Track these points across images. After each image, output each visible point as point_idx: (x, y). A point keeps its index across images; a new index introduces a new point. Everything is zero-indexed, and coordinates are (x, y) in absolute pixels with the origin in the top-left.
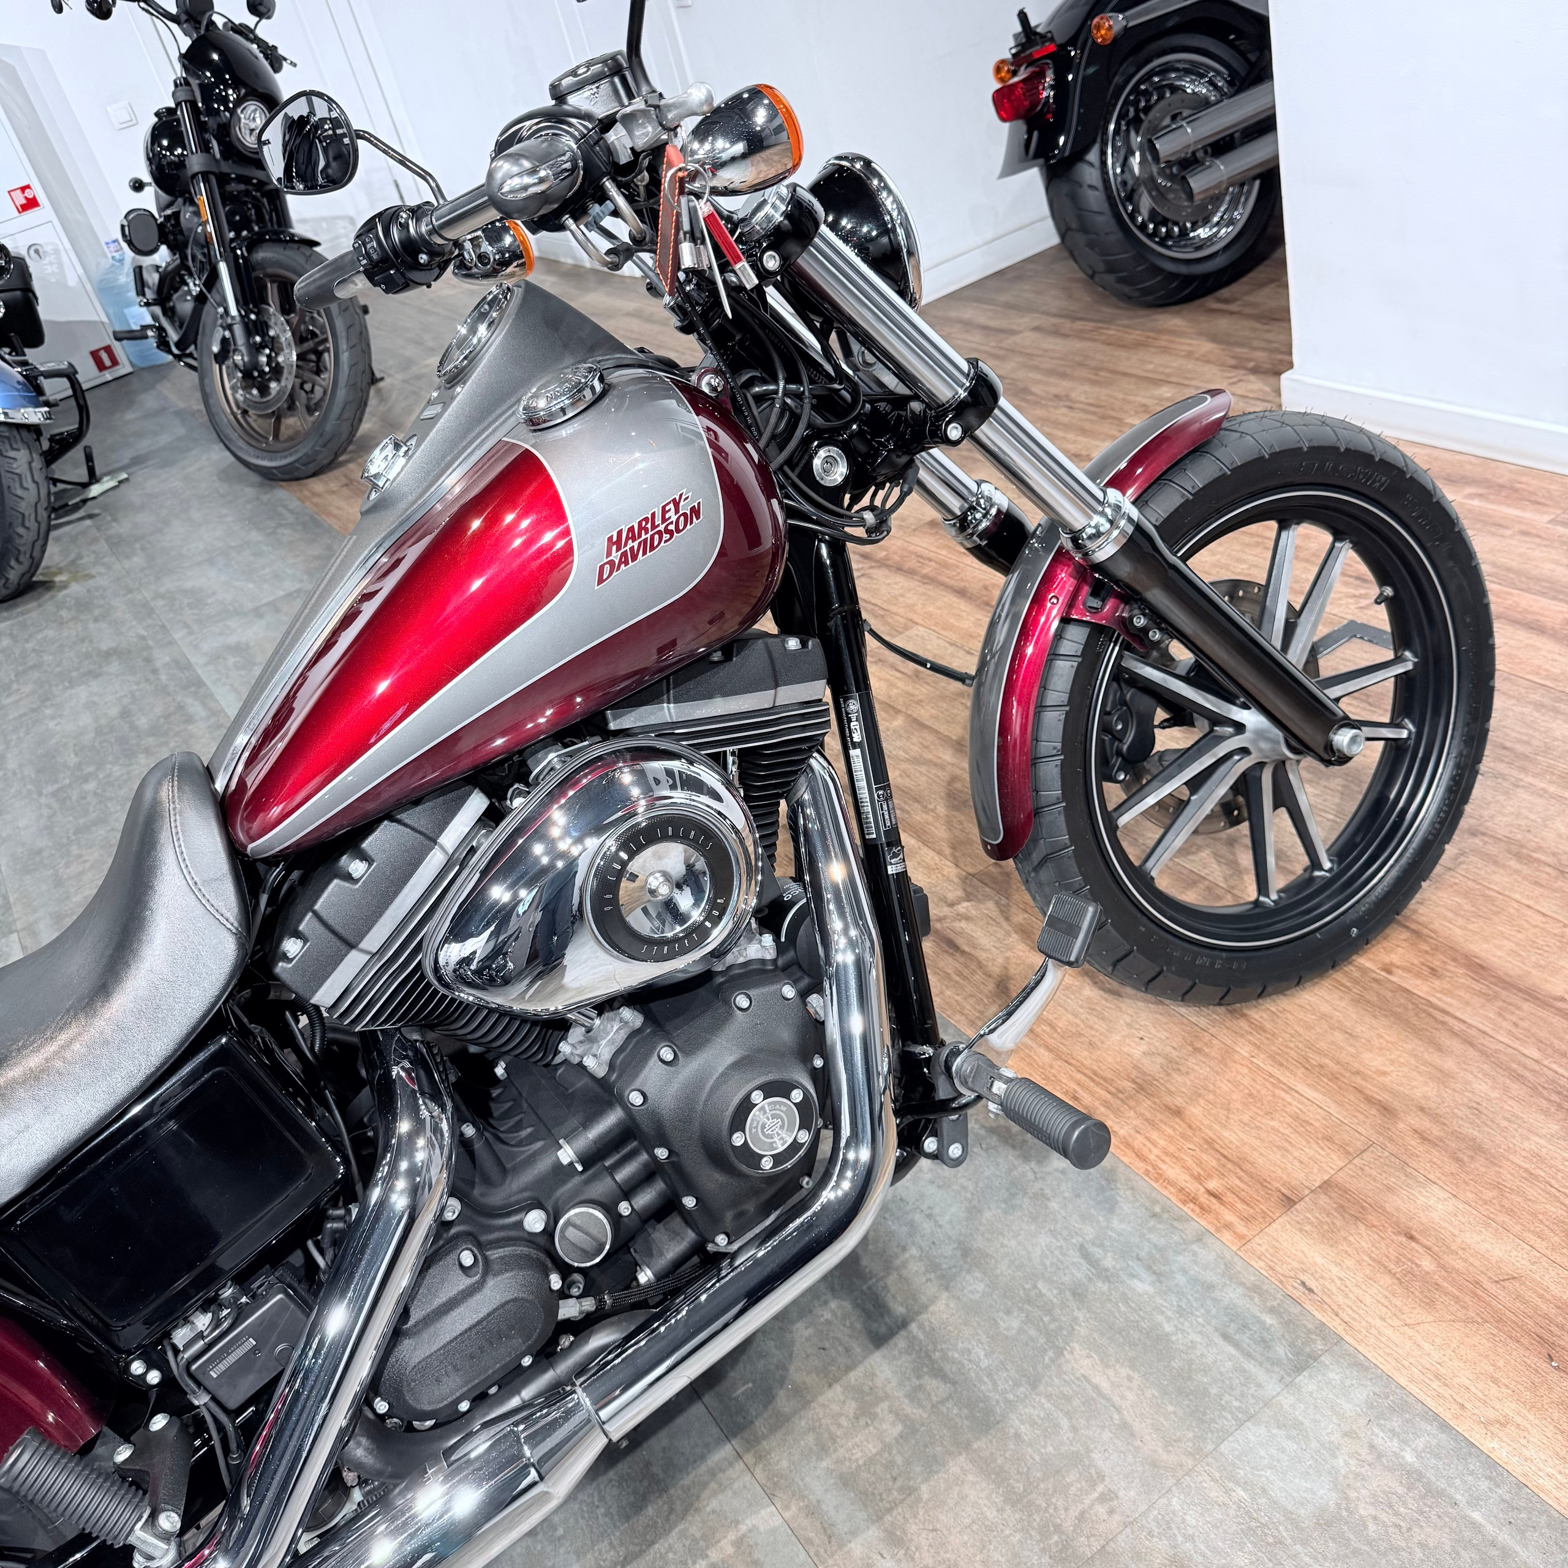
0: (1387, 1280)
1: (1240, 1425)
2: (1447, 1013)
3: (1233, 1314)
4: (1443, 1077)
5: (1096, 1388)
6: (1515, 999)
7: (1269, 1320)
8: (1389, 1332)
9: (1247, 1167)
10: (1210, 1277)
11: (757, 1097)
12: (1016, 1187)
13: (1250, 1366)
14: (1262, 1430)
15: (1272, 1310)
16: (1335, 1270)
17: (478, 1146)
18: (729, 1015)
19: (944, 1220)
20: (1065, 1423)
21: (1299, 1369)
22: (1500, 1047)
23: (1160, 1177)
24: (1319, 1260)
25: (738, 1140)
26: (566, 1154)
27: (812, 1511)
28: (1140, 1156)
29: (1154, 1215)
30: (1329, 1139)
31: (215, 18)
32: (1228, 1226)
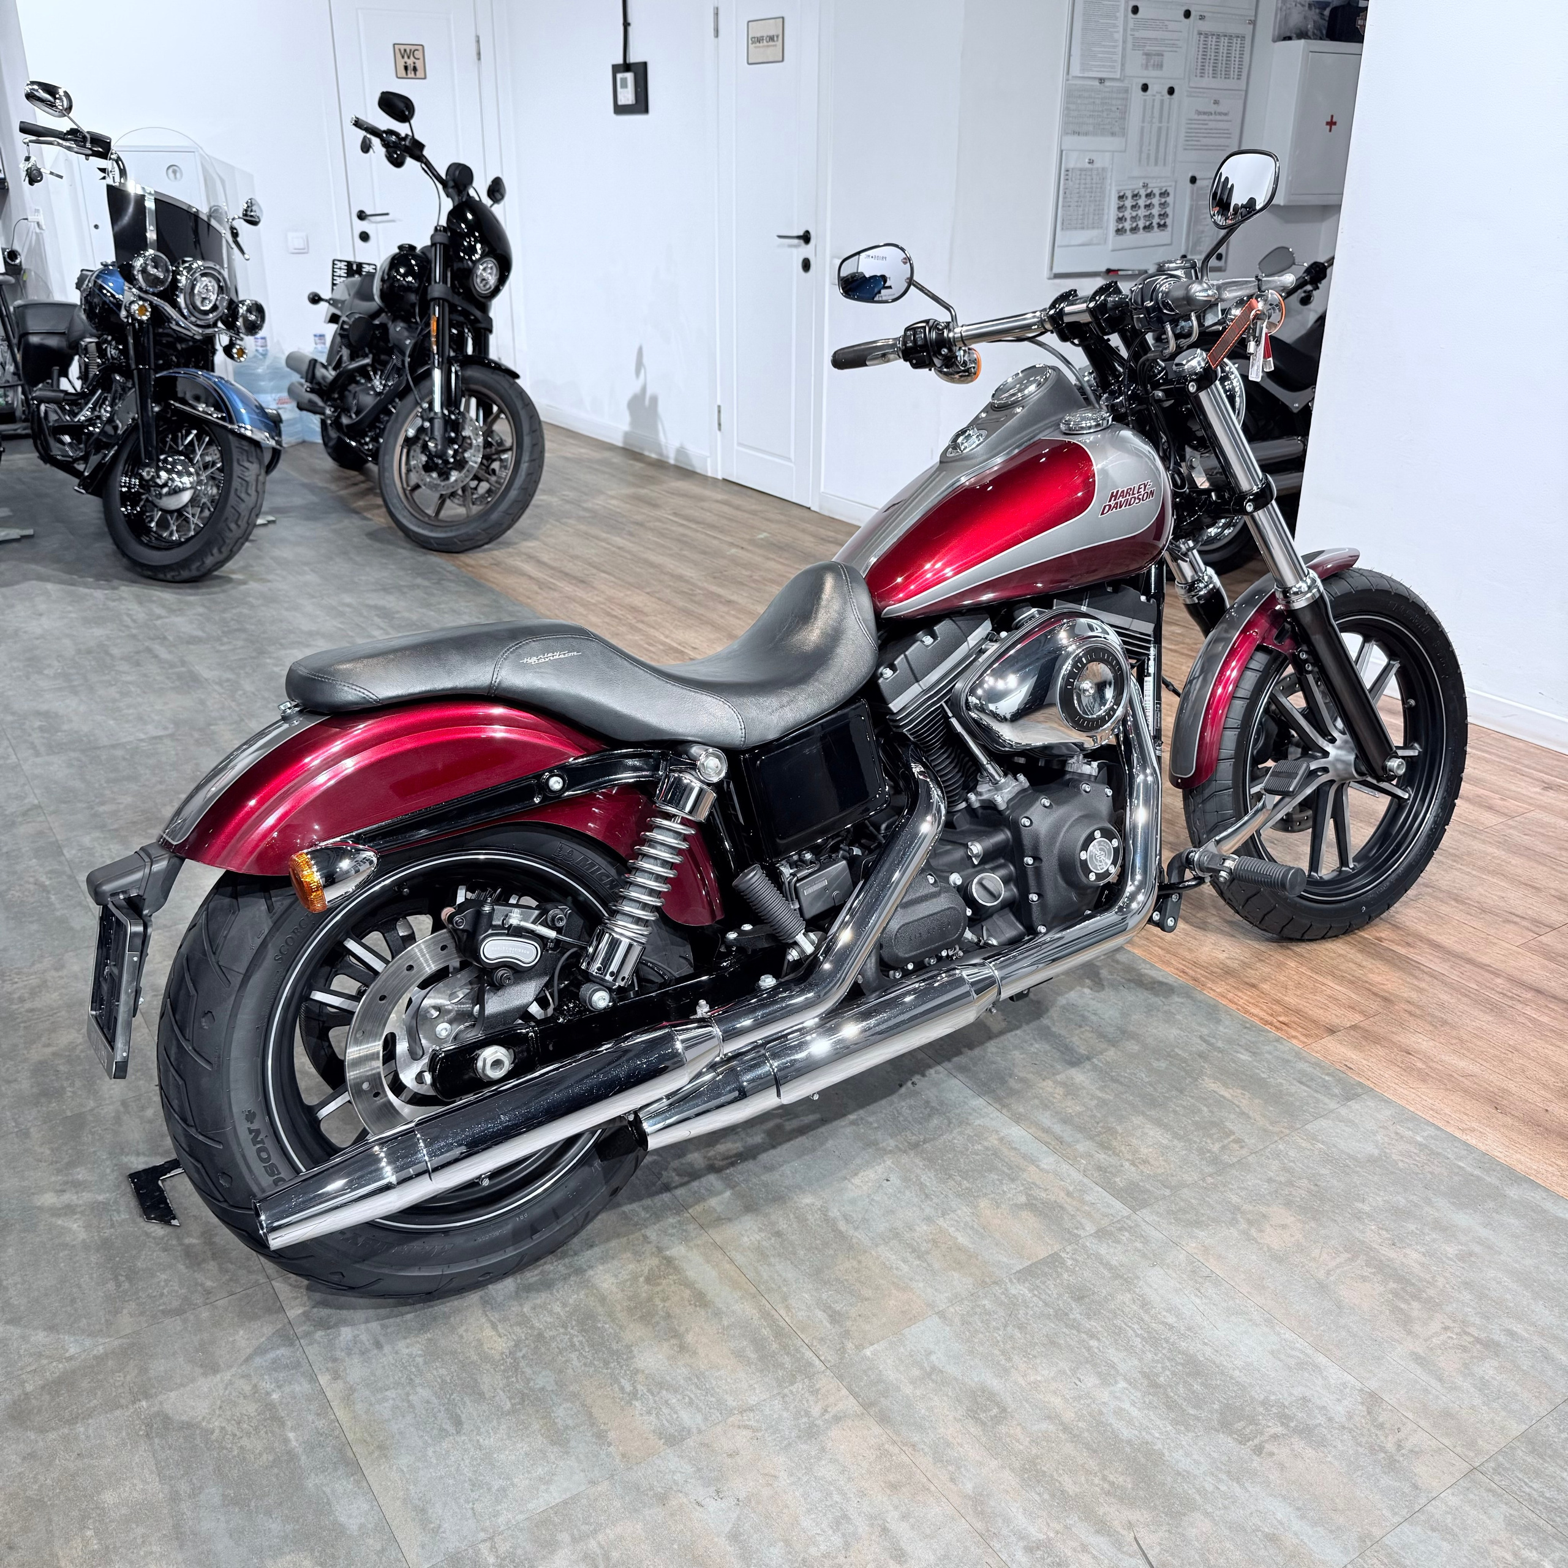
0: (1397, 1069)
1: (1316, 1119)
2: (1420, 963)
4: (1420, 990)
5: (1222, 1096)
6: (1459, 962)
7: (1326, 1078)
8: (1401, 1089)
9: (1303, 1014)
10: (1288, 1057)
11: (1098, 834)
12: (1152, 1007)
13: (1318, 1096)
14: (1329, 1122)
15: (1328, 1074)
16: (1364, 1061)
18: (1079, 793)
19: (1104, 1017)
20: (1205, 1109)
22: (1453, 981)
24: (1354, 1056)
25: (1083, 855)
26: (976, 848)
28: (1233, 1002)
29: (1246, 1028)
30: (1352, 1008)
31: (470, 195)
32: (1294, 1037)
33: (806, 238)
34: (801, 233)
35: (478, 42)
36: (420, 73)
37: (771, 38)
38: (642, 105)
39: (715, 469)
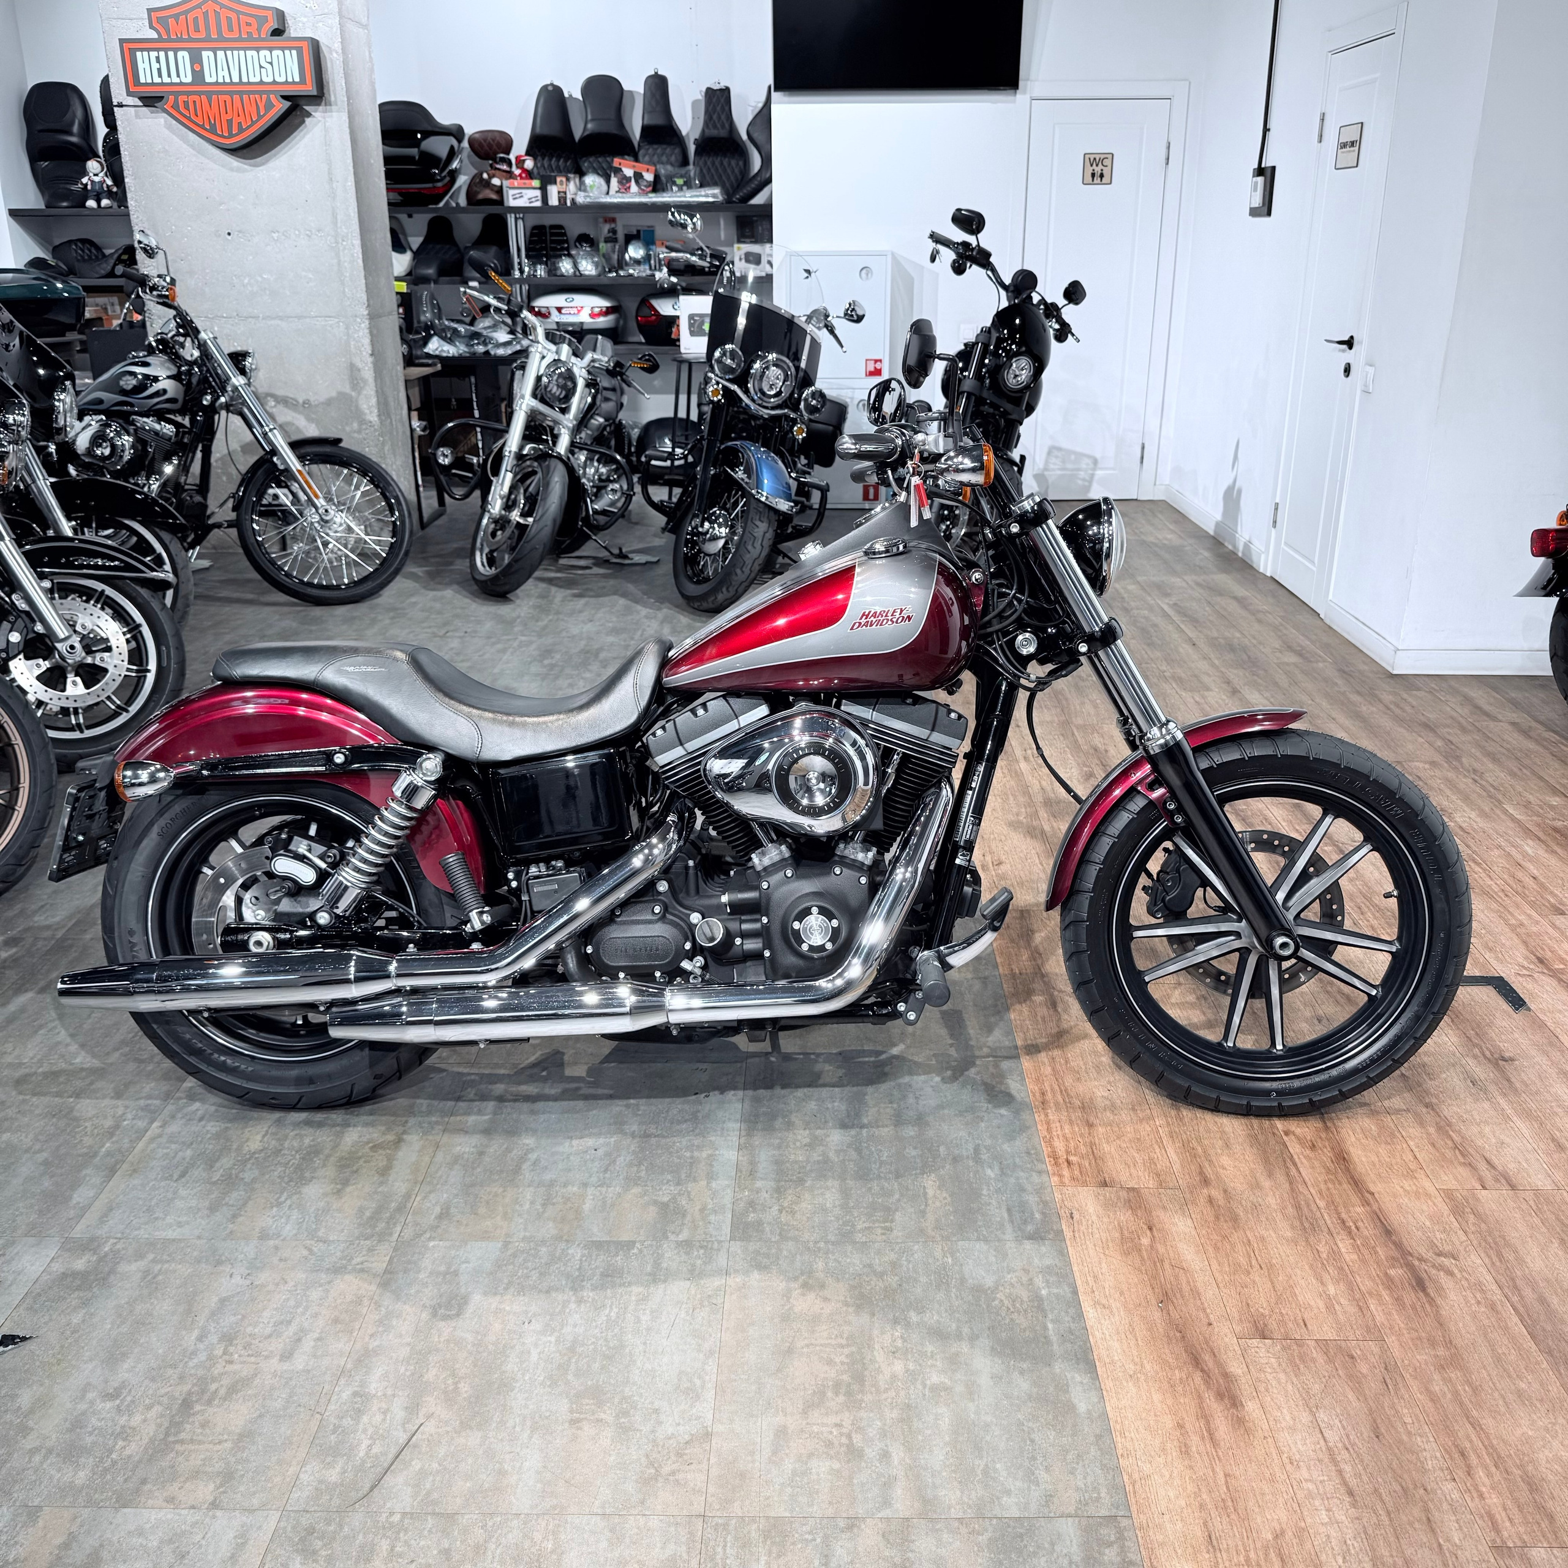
0: (1117, 1235)
1: (978, 1239)
2: (1295, 1164)
3: (1023, 1206)
4: (1256, 1186)
5: (925, 1194)
6: (1344, 1180)
7: (1037, 1216)
8: (1091, 1252)
9: (1100, 1163)
10: (1029, 1188)
11: (815, 910)
12: (971, 1109)
13: (1009, 1228)
14: (985, 1247)
15: (1043, 1213)
16: (1094, 1218)
17: (691, 872)
18: (829, 873)
19: (921, 1103)
20: (897, 1196)
21: (1030, 1237)
22: (1306, 1192)
23: (1050, 1142)
24: (1091, 1210)
25: (796, 925)
26: (725, 899)
27: (753, 1163)
28: (1049, 1130)
29: (1028, 1153)
30: (1158, 1175)
31: (1034, 295)
32: (1061, 1176)
33: (1349, 343)
34: (1346, 338)
35: (1169, 148)
36: (1105, 180)
37: (1353, 144)
38: (1266, 208)
39: (1266, 565)
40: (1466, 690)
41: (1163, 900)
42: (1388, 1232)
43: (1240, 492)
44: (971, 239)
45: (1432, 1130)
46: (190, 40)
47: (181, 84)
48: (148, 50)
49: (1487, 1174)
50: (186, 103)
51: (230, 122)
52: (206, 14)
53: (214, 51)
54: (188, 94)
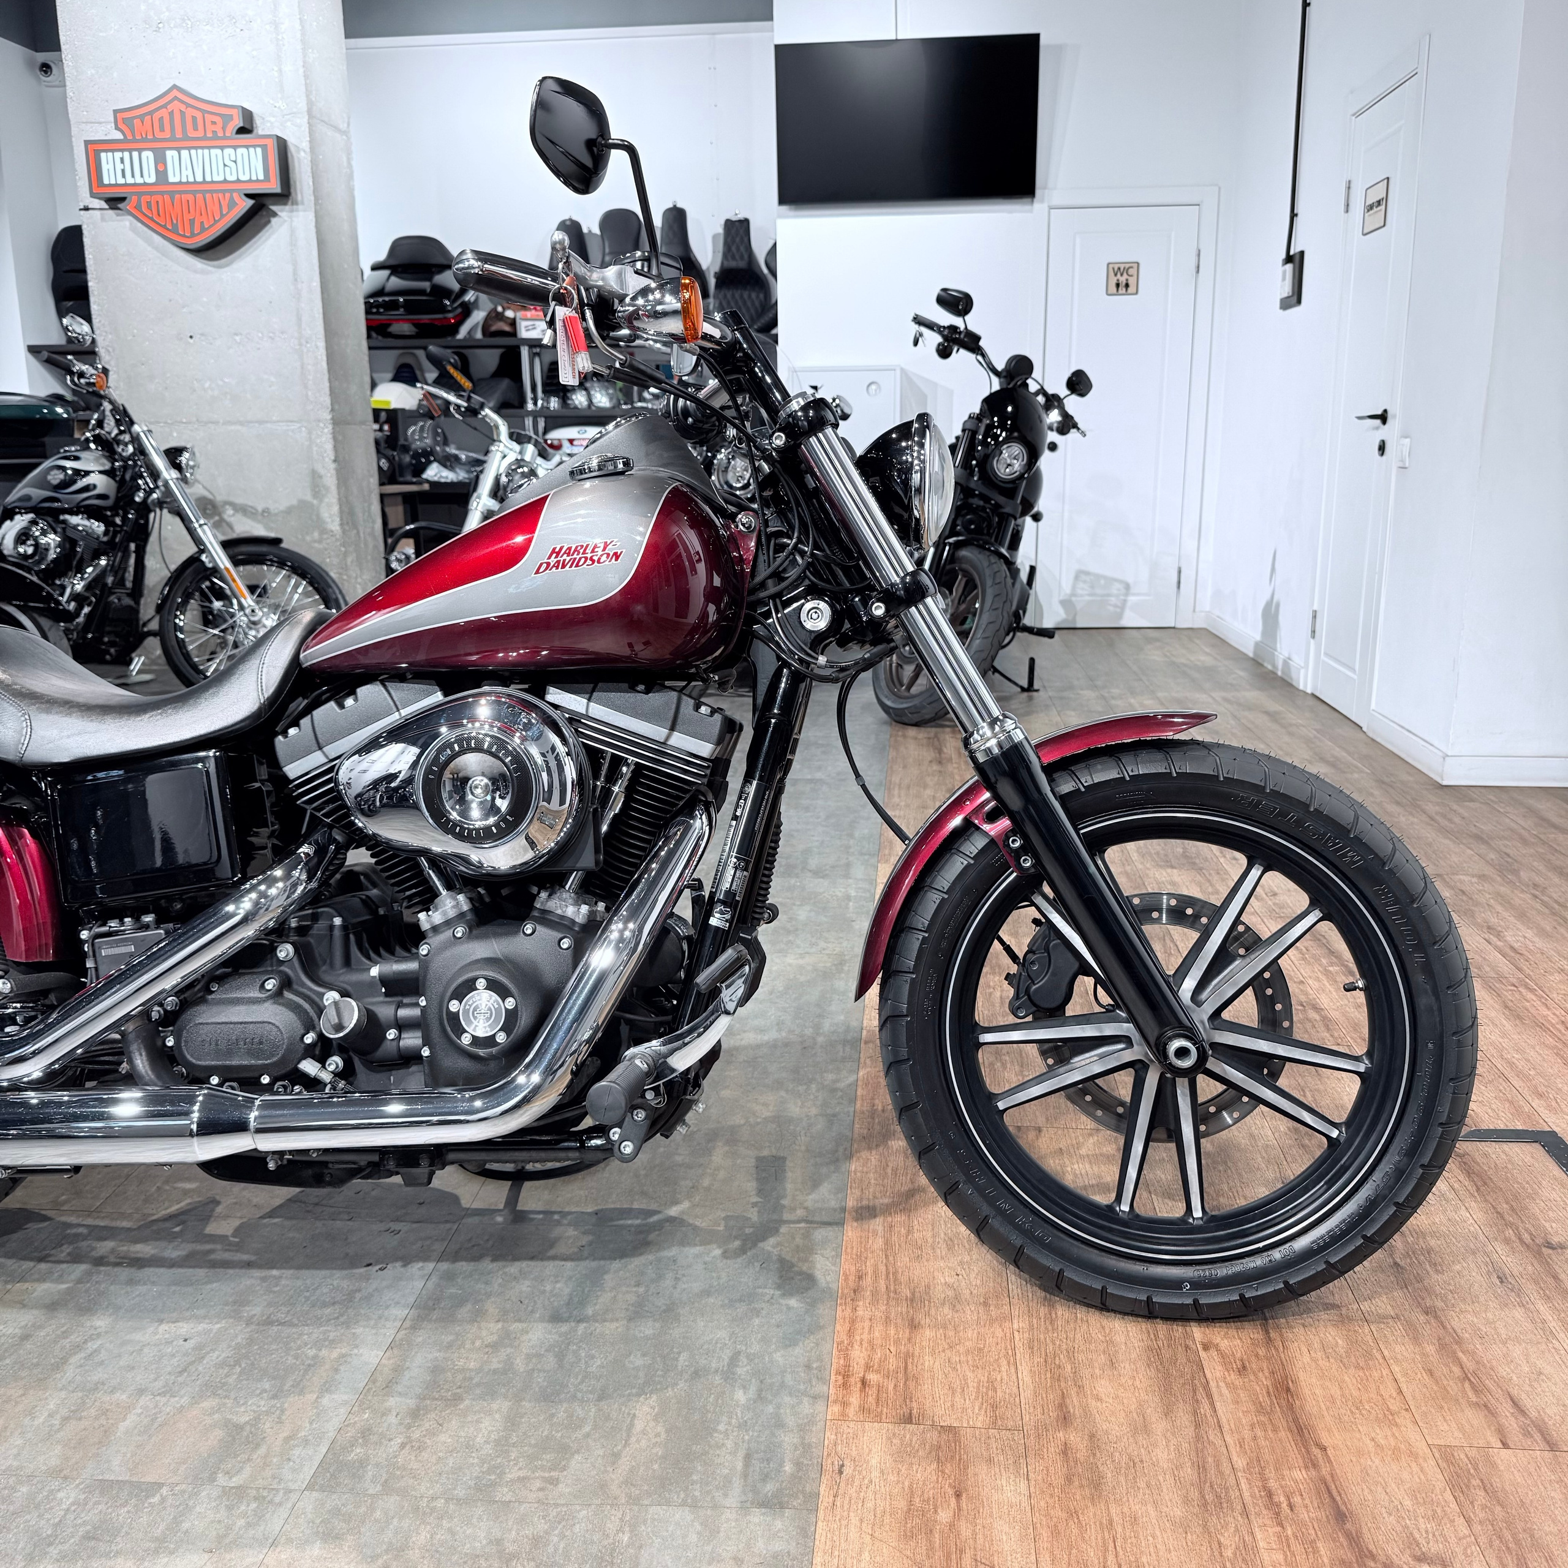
0: (902, 1504)
1: (684, 1504)
2: (1209, 1396)
3: (771, 1449)
4: (1140, 1428)
5: (631, 1425)
6: (1282, 1423)
7: (788, 1468)
8: (853, 1534)
9: (912, 1384)
10: (790, 1421)
11: (481, 983)
12: (749, 1297)
13: (737, 1483)
14: (689, 1517)
15: (798, 1465)
16: (875, 1474)
19: (681, 1286)
20: (587, 1429)
21: (765, 1504)
22: (1219, 1442)
23: (846, 1352)
24: (874, 1462)
25: (454, 1006)
26: (375, 971)
27: (398, 1370)
28: (851, 1333)
29: (808, 1367)
30: (994, 1407)
32: (845, 1404)
33: (1383, 418)
34: (1379, 412)
35: (1199, 255)
36: (1131, 289)
37: (1379, 203)
38: (1296, 297)
39: (1306, 682)
40: (1531, 802)
41: (1027, 992)
42: (1340, 1516)
43: (1278, 605)
44: (958, 322)
45: (1431, 1349)
46: (155, 140)
47: (145, 184)
48: (113, 151)
49: (1512, 1424)
50: (148, 203)
51: (192, 222)
52: (171, 114)
53: (178, 149)
54: (151, 194)
